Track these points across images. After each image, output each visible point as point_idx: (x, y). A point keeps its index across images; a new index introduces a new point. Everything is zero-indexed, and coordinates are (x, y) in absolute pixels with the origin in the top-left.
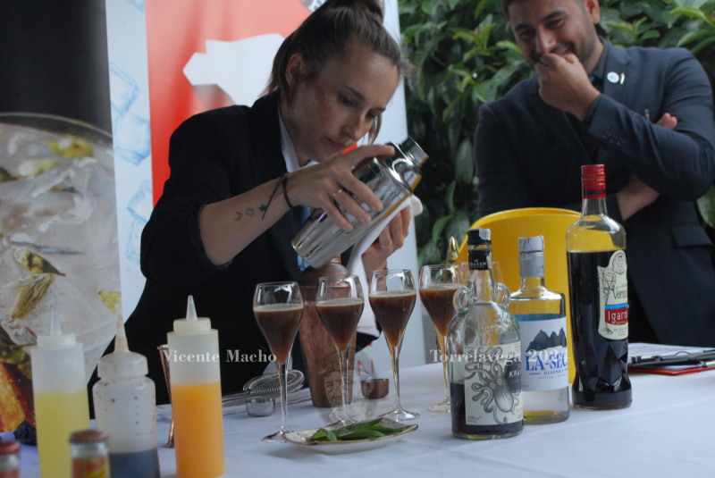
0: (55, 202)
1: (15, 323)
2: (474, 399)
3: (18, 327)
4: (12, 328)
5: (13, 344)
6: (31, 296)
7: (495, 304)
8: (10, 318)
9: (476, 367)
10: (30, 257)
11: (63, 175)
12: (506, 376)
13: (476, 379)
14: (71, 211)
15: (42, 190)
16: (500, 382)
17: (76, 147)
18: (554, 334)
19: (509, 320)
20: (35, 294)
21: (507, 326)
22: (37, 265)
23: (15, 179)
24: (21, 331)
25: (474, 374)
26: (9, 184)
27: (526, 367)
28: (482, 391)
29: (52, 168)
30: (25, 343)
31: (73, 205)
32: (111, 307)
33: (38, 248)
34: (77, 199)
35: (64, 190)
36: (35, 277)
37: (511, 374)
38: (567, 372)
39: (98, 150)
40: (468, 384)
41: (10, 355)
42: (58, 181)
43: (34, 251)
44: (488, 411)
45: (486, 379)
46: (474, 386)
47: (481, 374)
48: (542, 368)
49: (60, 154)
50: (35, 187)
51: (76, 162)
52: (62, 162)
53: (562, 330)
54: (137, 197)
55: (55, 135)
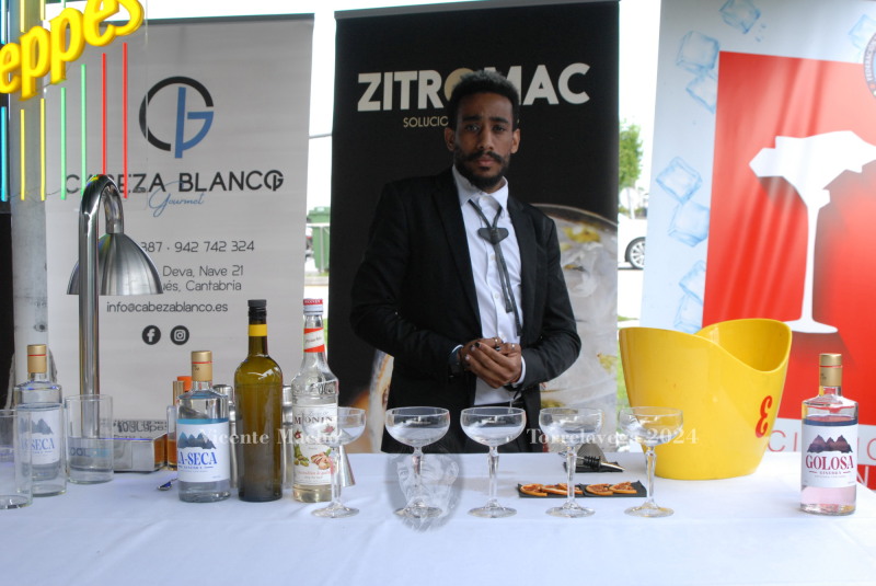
11: (575, 256)
14: (578, 287)
17: (587, 233)
31: (581, 281)
32: (608, 368)
34: (584, 276)
35: (575, 269)
49: (573, 238)
51: (585, 246)
54: (690, 274)
55: (570, 223)
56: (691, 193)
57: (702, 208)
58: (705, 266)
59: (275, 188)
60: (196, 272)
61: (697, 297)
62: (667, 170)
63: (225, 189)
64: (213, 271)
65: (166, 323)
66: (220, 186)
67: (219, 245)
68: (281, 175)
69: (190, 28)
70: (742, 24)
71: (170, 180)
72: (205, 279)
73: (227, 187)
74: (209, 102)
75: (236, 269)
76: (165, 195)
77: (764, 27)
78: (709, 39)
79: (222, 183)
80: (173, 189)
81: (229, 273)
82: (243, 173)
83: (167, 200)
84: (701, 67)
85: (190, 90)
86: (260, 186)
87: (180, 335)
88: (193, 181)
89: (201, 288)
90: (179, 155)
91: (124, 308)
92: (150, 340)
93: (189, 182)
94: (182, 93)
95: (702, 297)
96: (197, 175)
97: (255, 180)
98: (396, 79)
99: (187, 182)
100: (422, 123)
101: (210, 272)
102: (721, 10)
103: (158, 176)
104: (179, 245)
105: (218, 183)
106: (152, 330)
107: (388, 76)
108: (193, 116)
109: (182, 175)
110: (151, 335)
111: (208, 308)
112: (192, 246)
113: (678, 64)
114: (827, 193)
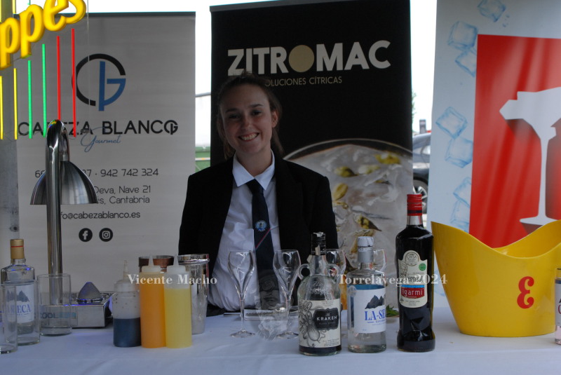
0: (377, 189)
1: (353, 256)
3: (354, 258)
10: (362, 219)
14: (386, 195)
15: (371, 182)
17: (391, 158)
22: (365, 224)
23: (356, 175)
26: (353, 178)
29: (377, 170)
31: (387, 191)
33: (367, 214)
34: (390, 188)
35: (383, 183)
36: (364, 231)
39: (404, 160)
42: (380, 177)
43: (364, 216)
49: (381, 162)
50: (367, 180)
51: (390, 167)
52: (382, 167)
54: (461, 187)
55: (379, 151)
56: (460, 131)
57: (467, 141)
58: (470, 181)
59: (172, 132)
60: (117, 190)
61: (466, 202)
62: (443, 116)
63: (135, 132)
64: (129, 189)
65: (96, 226)
66: (132, 131)
67: (133, 171)
68: (176, 124)
69: (107, 20)
70: (493, 15)
71: (96, 126)
72: (123, 195)
73: (137, 131)
74: (122, 72)
75: (146, 188)
76: (93, 137)
77: (508, 17)
78: (470, 27)
79: (133, 128)
80: (98, 133)
81: (141, 191)
82: (148, 122)
83: (94, 140)
84: (465, 46)
85: (108, 64)
86: (161, 131)
87: (106, 235)
88: (113, 127)
89: (120, 202)
90: (101, 109)
91: (65, 216)
92: (85, 238)
93: (110, 127)
94: (102, 65)
95: (469, 202)
96: (115, 122)
97: (157, 127)
98: (255, 53)
99: (108, 128)
100: (273, 83)
101: (126, 190)
102: (479, 6)
103: (87, 124)
104: (103, 172)
105: (131, 129)
106: (87, 232)
107: (249, 51)
108: (111, 81)
109: (104, 123)
110: (85, 235)
111: (126, 215)
112: (113, 172)
113: (449, 44)
114: (554, 129)
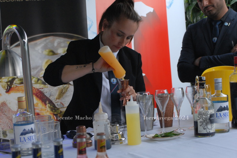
1: (57, 101)
2: (201, 126)
4: (56, 103)
5: (56, 107)
6: (62, 92)
7: (207, 98)
8: (56, 99)
9: (201, 117)
12: (210, 119)
13: (201, 120)
16: (208, 121)
18: (224, 107)
19: (211, 103)
20: (63, 91)
21: (210, 105)
23: (57, 54)
24: (59, 103)
25: (200, 118)
26: (55, 56)
27: (216, 116)
28: (203, 123)
30: (60, 107)
36: (63, 86)
37: (211, 118)
38: (229, 118)
40: (199, 121)
41: (55, 111)
44: (204, 129)
45: (204, 120)
46: (200, 122)
47: (202, 118)
48: (221, 117)
53: (227, 106)
55: (69, 40)
